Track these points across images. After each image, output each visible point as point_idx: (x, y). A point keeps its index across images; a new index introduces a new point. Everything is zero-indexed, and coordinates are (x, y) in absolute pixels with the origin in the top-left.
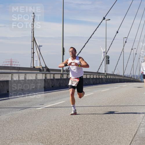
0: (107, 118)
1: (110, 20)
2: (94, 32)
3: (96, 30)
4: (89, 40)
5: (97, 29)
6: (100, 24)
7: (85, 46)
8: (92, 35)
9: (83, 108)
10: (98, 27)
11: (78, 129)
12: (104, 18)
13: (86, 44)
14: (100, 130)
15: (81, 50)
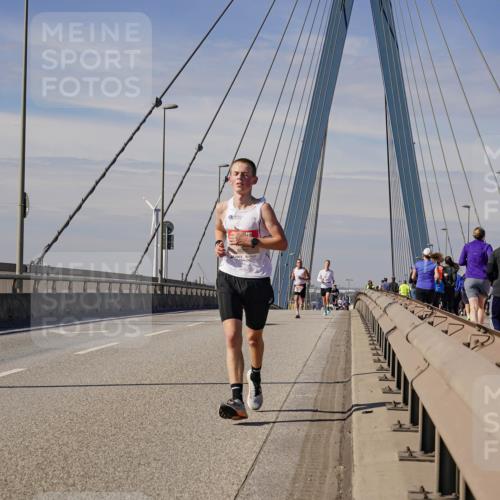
0: (160, 424)
1: (176, 107)
2: (126, 145)
3: (131, 138)
4: (107, 170)
5: (134, 134)
6: (144, 121)
7: (94, 189)
8: (118, 156)
9: (82, 389)
10: (138, 128)
11: (66, 459)
12: (158, 103)
13: (97, 183)
14: (135, 463)
15: (84, 201)
